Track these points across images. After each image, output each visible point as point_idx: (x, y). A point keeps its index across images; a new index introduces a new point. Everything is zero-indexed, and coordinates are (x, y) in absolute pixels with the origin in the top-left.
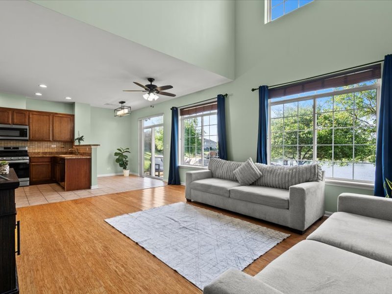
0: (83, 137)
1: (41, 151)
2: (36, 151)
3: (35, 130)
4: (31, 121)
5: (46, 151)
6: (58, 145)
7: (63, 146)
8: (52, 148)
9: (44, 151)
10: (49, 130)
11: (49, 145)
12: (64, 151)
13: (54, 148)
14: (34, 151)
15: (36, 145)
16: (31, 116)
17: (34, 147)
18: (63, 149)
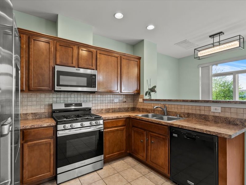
0: (155, 87)
1: (104, 108)
2: (99, 108)
4: (98, 64)
5: (109, 107)
6: (120, 99)
7: (125, 100)
8: (115, 103)
9: (107, 108)
11: (111, 99)
12: (126, 106)
13: (117, 102)
14: (96, 108)
15: (99, 99)
16: (98, 56)
17: (96, 102)
18: (124, 104)
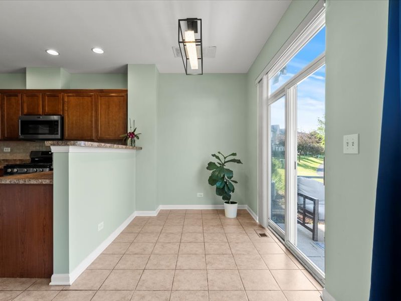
3: (73, 123)
4: (66, 108)
10: (91, 121)
16: (66, 99)
